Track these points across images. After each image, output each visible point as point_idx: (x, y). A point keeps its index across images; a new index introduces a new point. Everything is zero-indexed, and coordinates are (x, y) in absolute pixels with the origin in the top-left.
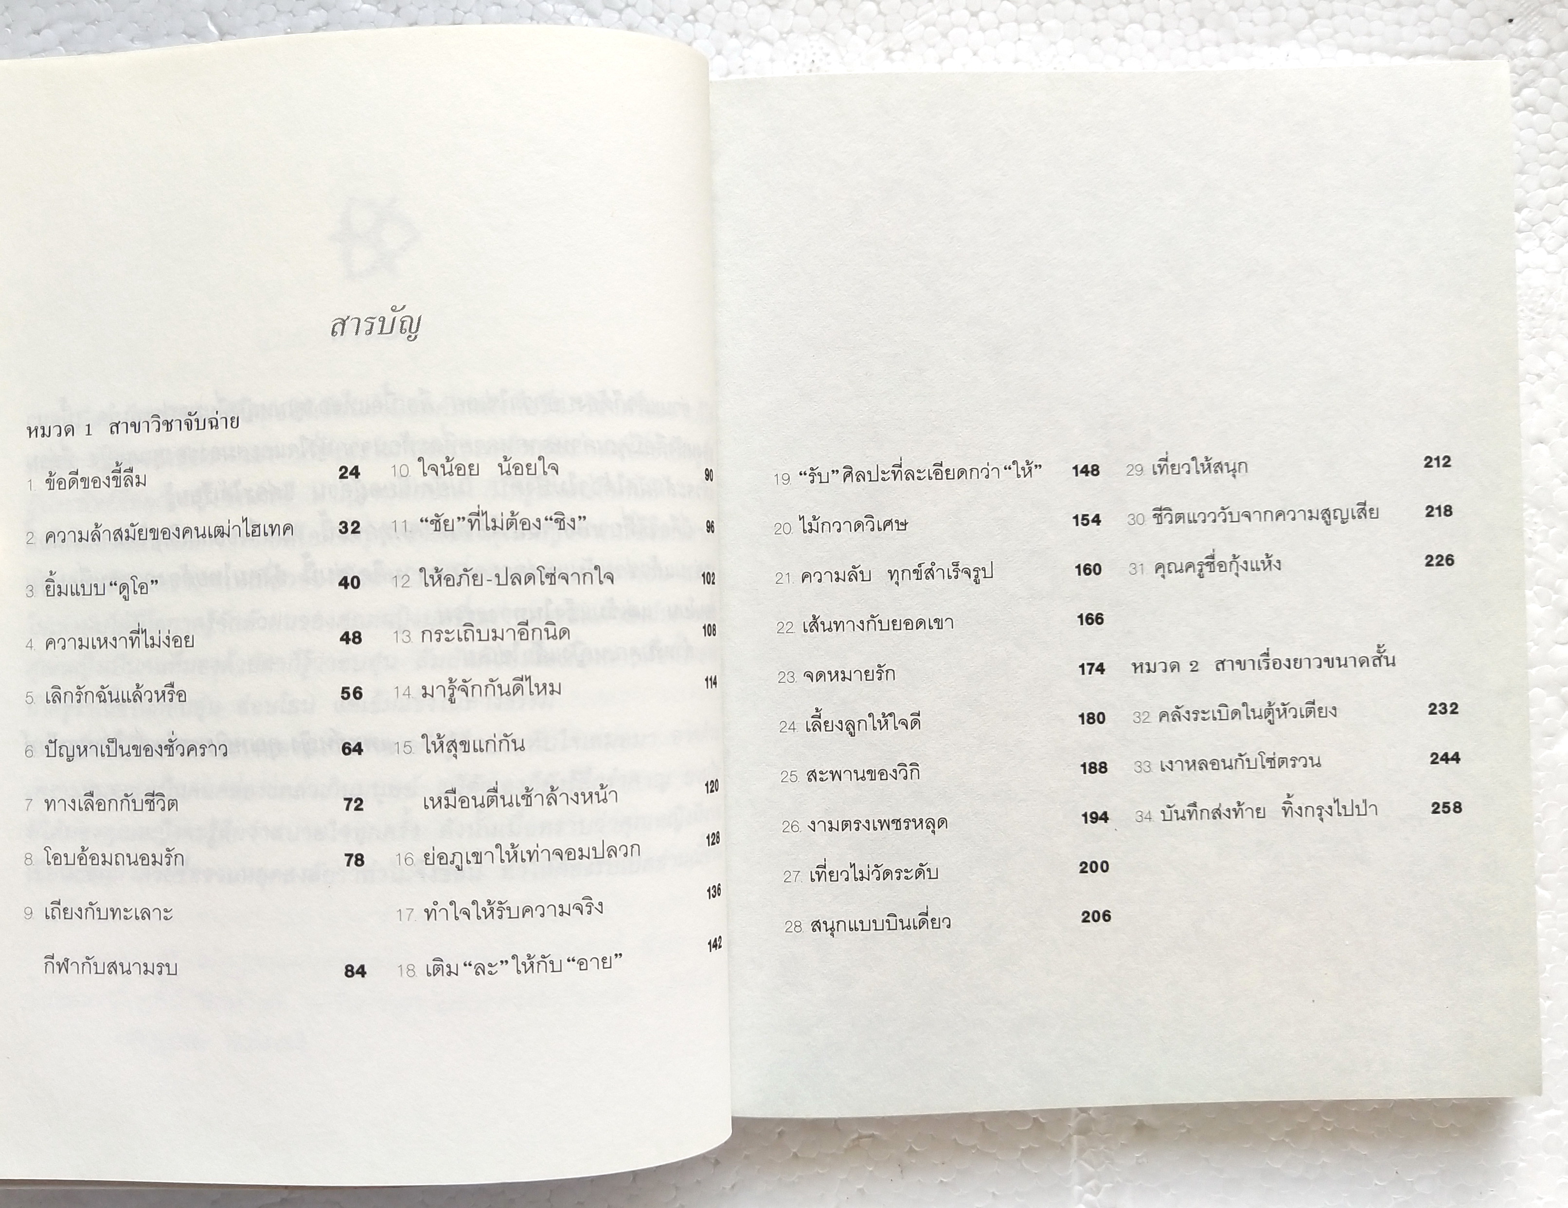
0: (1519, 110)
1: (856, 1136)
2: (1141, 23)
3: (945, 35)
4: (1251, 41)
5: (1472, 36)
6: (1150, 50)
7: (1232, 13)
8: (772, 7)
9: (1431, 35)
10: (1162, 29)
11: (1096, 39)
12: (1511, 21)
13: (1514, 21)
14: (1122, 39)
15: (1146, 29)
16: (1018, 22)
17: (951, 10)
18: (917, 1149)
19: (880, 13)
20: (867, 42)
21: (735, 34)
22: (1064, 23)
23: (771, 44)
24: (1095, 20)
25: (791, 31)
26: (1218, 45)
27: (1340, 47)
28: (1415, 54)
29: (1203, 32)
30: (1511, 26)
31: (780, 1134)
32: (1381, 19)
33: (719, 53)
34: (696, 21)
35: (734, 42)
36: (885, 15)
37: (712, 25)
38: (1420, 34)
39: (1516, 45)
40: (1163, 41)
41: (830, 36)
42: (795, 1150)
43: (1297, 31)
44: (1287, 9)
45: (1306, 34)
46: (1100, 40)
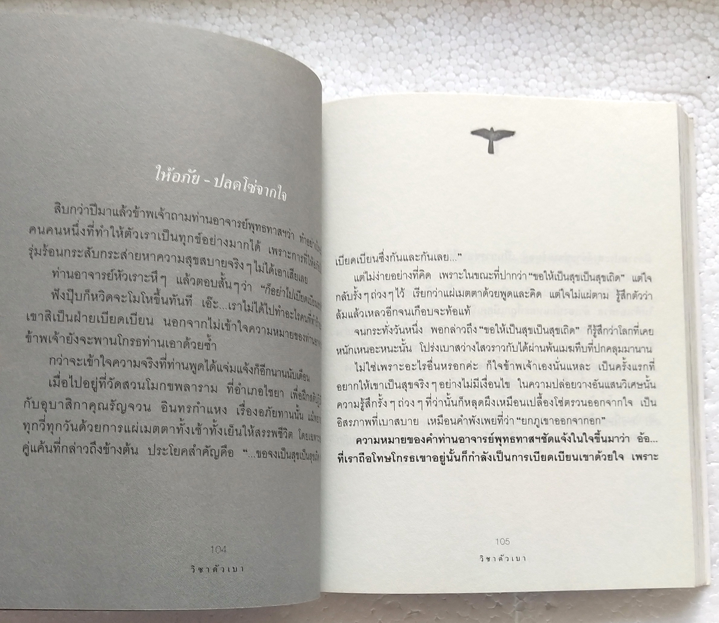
0: (714, 118)
1: (409, 612)
2: (536, 78)
3: (444, 85)
4: (588, 87)
5: (691, 84)
6: (541, 91)
7: (579, 75)
8: (362, 72)
9: (672, 84)
10: (546, 81)
11: (515, 86)
12: (709, 77)
13: (711, 77)
14: (527, 86)
15: (538, 81)
16: (478, 78)
17: (446, 73)
18: (439, 618)
19: (413, 74)
20: (407, 88)
21: (345, 85)
22: (500, 79)
23: (362, 89)
24: (515, 77)
25: (371, 83)
26: (572, 88)
27: (630, 89)
28: (664, 93)
29: (566, 83)
30: (709, 80)
31: (372, 612)
32: (648, 76)
33: (337, 93)
34: (326, 78)
35: (344, 89)
36: (415, 76)
37: (334, 81)
38: (667, 83)
39: (712, 89)
40: (546, 87)
41: (390, 85)
42: (380, 620)
43: (609, 82)
44: (604, 72)
45: (614, 83)
46: (517, 87)
